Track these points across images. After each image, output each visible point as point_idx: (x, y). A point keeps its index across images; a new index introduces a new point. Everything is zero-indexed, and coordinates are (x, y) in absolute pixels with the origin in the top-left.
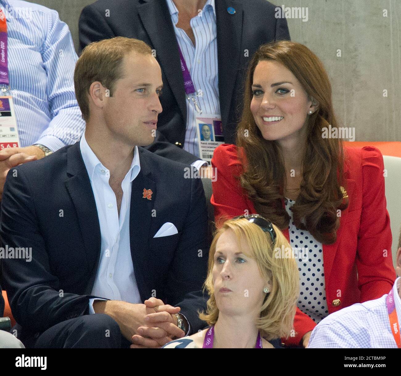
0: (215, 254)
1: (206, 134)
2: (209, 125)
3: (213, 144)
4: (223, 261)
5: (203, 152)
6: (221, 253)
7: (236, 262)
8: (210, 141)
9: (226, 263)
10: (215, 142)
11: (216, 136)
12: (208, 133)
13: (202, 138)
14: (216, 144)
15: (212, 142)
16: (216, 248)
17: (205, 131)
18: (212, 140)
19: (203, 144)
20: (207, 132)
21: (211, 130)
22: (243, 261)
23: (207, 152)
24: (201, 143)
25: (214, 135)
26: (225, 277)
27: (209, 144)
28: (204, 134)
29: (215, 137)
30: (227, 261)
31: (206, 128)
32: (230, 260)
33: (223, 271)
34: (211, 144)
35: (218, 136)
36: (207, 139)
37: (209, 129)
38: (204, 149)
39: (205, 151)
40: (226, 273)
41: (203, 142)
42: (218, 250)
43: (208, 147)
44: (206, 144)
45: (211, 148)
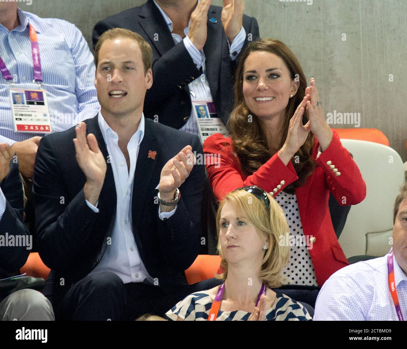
0: (220, 221)
1: (202, 113)
2: (204, 106)
3: (209, 120)
4: (227, 226)
5: (201, 126)
6: (224, 219)
7: (238, 225)
8: (206, 118)
9: (229, 226)
10: (210, 118)
11: (211, 113)
12: (204, 112)
13: (199, 116)
14: (211, 120)
15: (208, 119)
16: (221, 216)
17: (200, 110)
18: (208, 117)
19: (201, 120)
20: (202, 111)
21: (205, 109)
22: (243, 224)
23: (205, 126)
24: (199, 120)
25: (209, 114)
26: (230, 238)
27: (205, 120)
28: (200, 113)
29: (210, 115)
30: (230, 225)
31: (201, 108)
32: (232, 224)
33: (228, 233)
34: (207, 120)
35: (212, 113)
36: (204, 117)
37: (204, 109)
38: (201, 124)
39: (203, 125)
40: (230, 235)
41: (200, 119)
42: (222, 216)
43: (205, 123)
44: (203, 120)
45: (207, 123)
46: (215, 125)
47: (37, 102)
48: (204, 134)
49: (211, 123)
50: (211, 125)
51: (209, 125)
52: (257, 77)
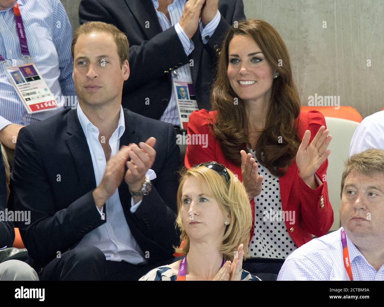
0: (182, 197)
2: (185, 87)
3: (189, 102)
5: (180, 108)
7: (200, 201)
8: (186, 100)
10: (189, 100)
11: (191, 95)
12: (184, 93)
14: (191, 102)
15: (188, 100)
18: (187, 99)
20: (183, 93)
21: (186, 91)
23: (184, 108)
24: (179, 101)
28: (181, 94)
30: (193, 202)
31: (182, 89)
34: (187, 102)
36: (184, 98)
38: (181, 105)
39: (182, 107)
41: (180, 100)
42: (184, 193)
43: (185, 104)
44: (183, 101)
45: (187, 104)
46: (194, 107)
47: (34, 78)
48: (183, 116)
49: (190, 105)
50: (190, 107)
51: (188, 107)
52: (240, 61)
